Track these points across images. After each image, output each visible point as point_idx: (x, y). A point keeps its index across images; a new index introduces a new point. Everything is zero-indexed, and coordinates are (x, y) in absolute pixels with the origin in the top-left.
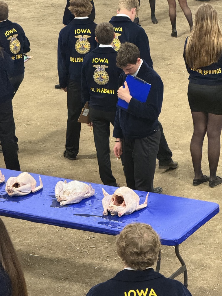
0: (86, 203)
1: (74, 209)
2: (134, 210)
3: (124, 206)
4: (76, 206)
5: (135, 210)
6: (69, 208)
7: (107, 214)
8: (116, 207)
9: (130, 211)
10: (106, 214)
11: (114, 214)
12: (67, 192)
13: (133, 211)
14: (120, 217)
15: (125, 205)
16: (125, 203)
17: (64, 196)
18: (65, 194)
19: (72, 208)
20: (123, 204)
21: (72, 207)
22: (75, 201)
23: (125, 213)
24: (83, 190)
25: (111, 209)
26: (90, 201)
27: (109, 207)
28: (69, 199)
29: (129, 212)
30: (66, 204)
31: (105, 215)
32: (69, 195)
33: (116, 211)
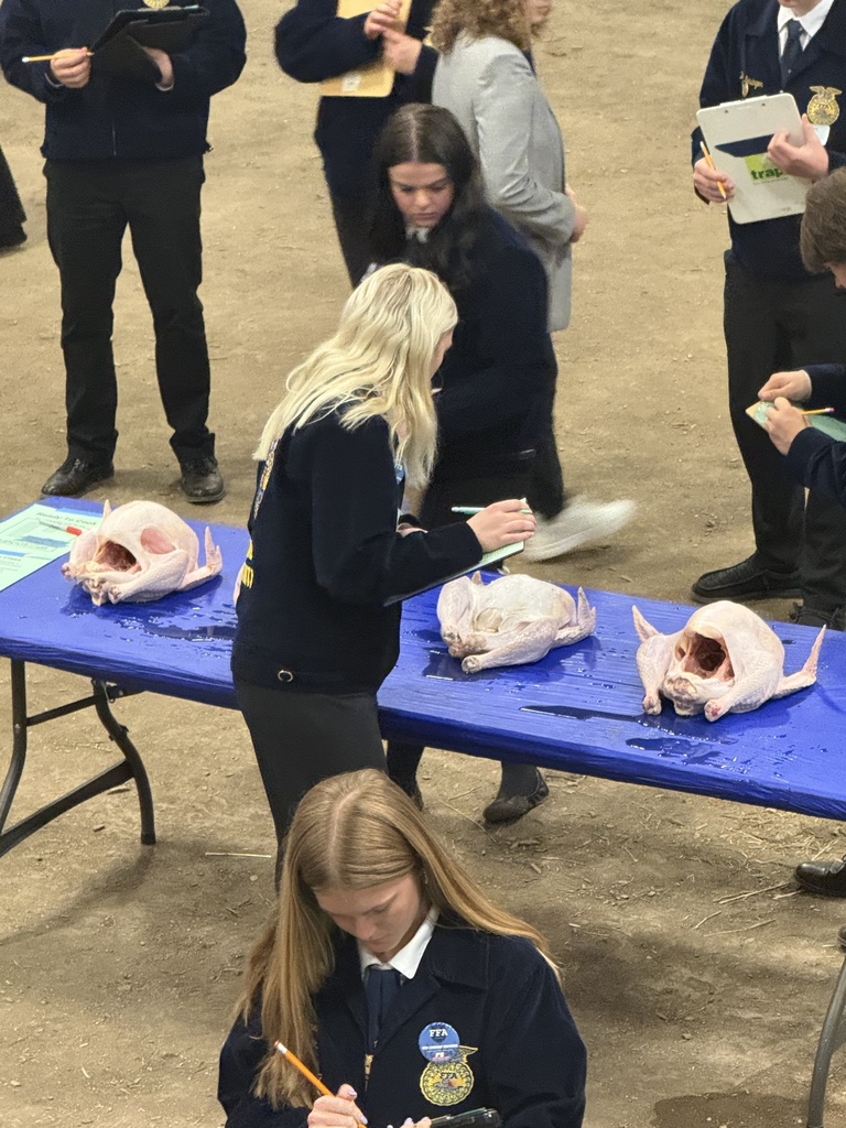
0: (567, 663)
1: (520, 688)
2: (768, 695)
3: (725, 677)
4: (527, 674)
5: (771, 696)
6: (502, 681)
7: (657, 709)
8: (694, 679)
9: (754, 699)
10: (655, 709)
11: (686, 708)
12: (491, 621)
13: (763, 701)
14: (715, 722)
15: (731, 674)
16: (730, 666)
17: (477, 633)
18: (479, 627)
19: (513, 683)
20: (723, 668)
21: (510, 678)
22: (525, 654)
23: (733, 705)
24: (551, 614)
25: (676, 690)
26: (579, 656)
27: (671, 681)
28: (498, 647)
29: (749, 701)
30: (487, 665)
31: (650, 711)
32: (497, 631)
33: (698, 699)
